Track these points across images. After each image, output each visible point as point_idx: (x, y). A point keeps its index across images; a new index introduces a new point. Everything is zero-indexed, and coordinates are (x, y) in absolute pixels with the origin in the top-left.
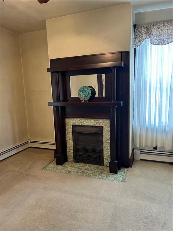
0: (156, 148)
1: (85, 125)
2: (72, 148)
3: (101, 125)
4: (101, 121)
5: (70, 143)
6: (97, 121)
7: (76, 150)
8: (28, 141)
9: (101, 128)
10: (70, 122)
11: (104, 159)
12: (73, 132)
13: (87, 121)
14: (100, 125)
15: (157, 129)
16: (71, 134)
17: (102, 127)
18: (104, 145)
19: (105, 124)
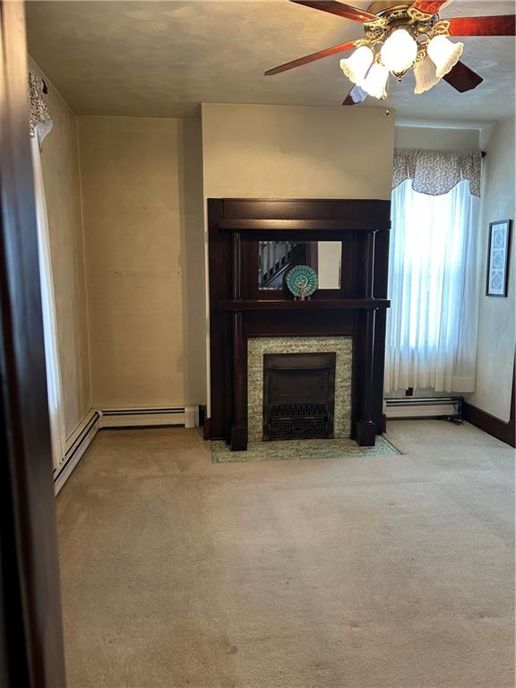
0: (409, 392)
1: (295, 352)
2: (261, 409)
3: (332, 350)
4: (332, 342)
5: (256, 396)
6: (324, 343)
7: (270, 411)
8: (97, 413)
9: (331, 357)
10: (260, 348)
11: (336, 424)
12: (266, 371)
13: (300, 343)
14: (330, 351)
15: (413, 352)
16: (260, 376)
17: (335, 353)
18: (336, 393)
19: (341, 348)
